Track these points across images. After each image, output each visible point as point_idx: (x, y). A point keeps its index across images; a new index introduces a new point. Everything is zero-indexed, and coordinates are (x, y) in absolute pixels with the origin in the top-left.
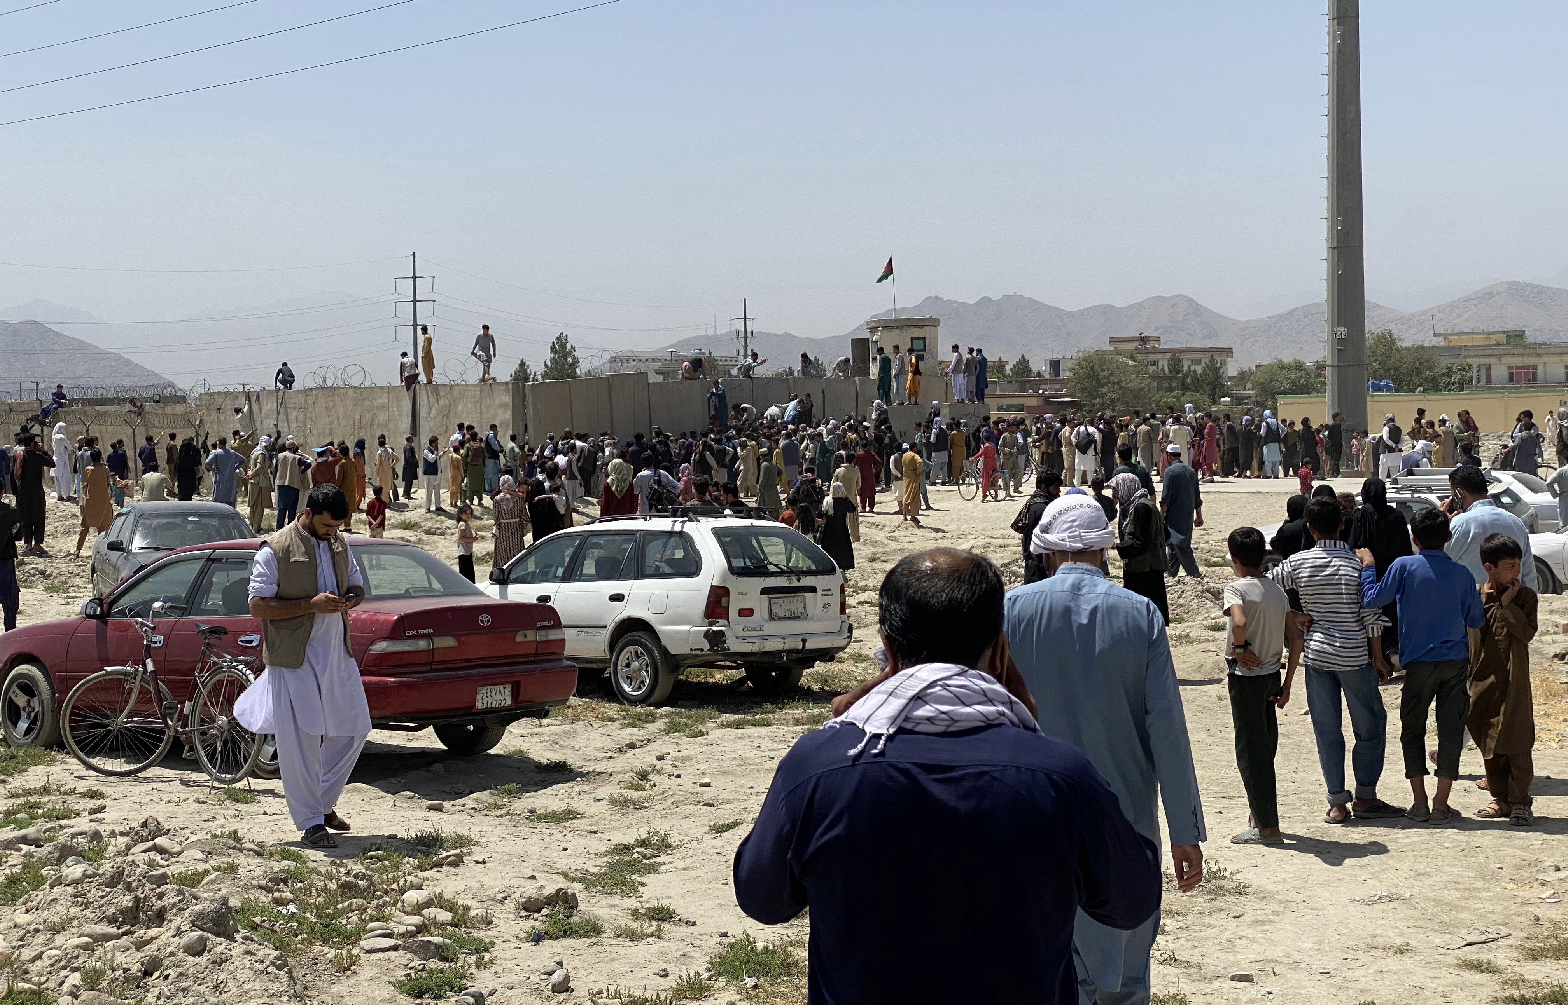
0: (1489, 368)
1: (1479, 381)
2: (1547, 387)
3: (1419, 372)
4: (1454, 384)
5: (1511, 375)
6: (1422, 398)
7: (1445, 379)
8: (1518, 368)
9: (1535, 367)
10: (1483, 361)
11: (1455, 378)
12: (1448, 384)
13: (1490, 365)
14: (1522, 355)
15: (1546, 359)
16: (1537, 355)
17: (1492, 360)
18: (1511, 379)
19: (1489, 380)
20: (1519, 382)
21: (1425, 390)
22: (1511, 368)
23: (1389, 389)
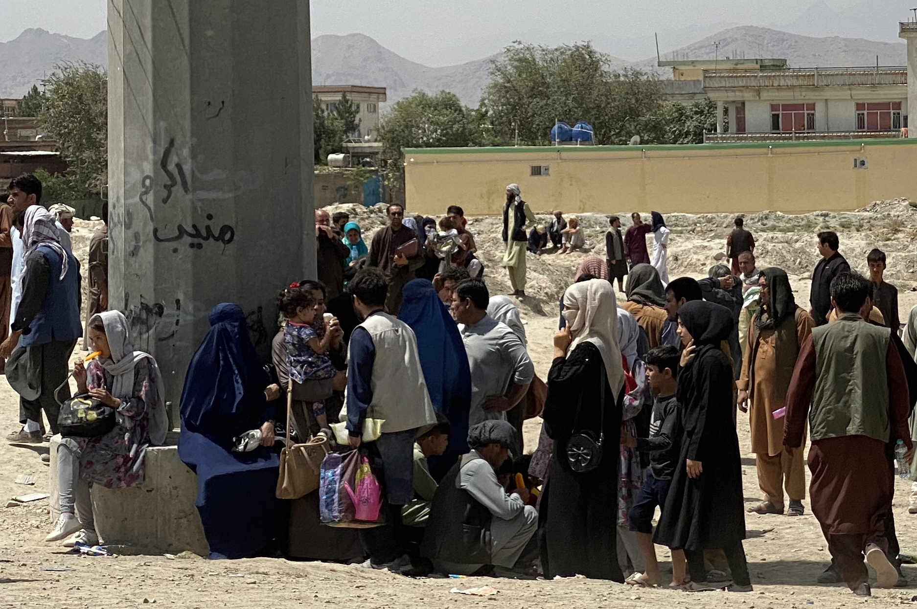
0: (741, 107)
1: (726, 130)
2: (832, 137)
3: (634, 113)
4: (687, 134)
5: (775, 118)
6: (639, 153)
7: (674, 127)
8: (786, 107)
9: (812, 107)
10: (732, 96)
11: (690, 125)
12: (680, 135)
13: (743, 104)
14: (792, 88)
15: (828, 94)
16: (815, 88)
17: (748, 96)
18: (775, 126)
19: (741, 127)
20: (787, 130)
21: (642, 142)
22: (774, 107)
23: (585, 138)
